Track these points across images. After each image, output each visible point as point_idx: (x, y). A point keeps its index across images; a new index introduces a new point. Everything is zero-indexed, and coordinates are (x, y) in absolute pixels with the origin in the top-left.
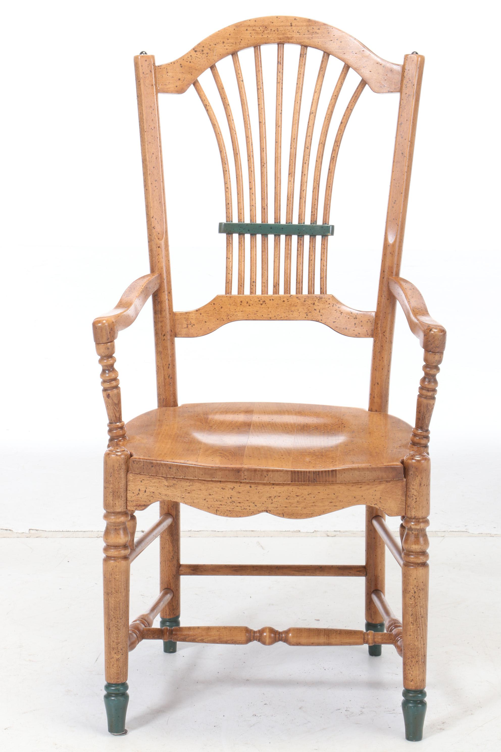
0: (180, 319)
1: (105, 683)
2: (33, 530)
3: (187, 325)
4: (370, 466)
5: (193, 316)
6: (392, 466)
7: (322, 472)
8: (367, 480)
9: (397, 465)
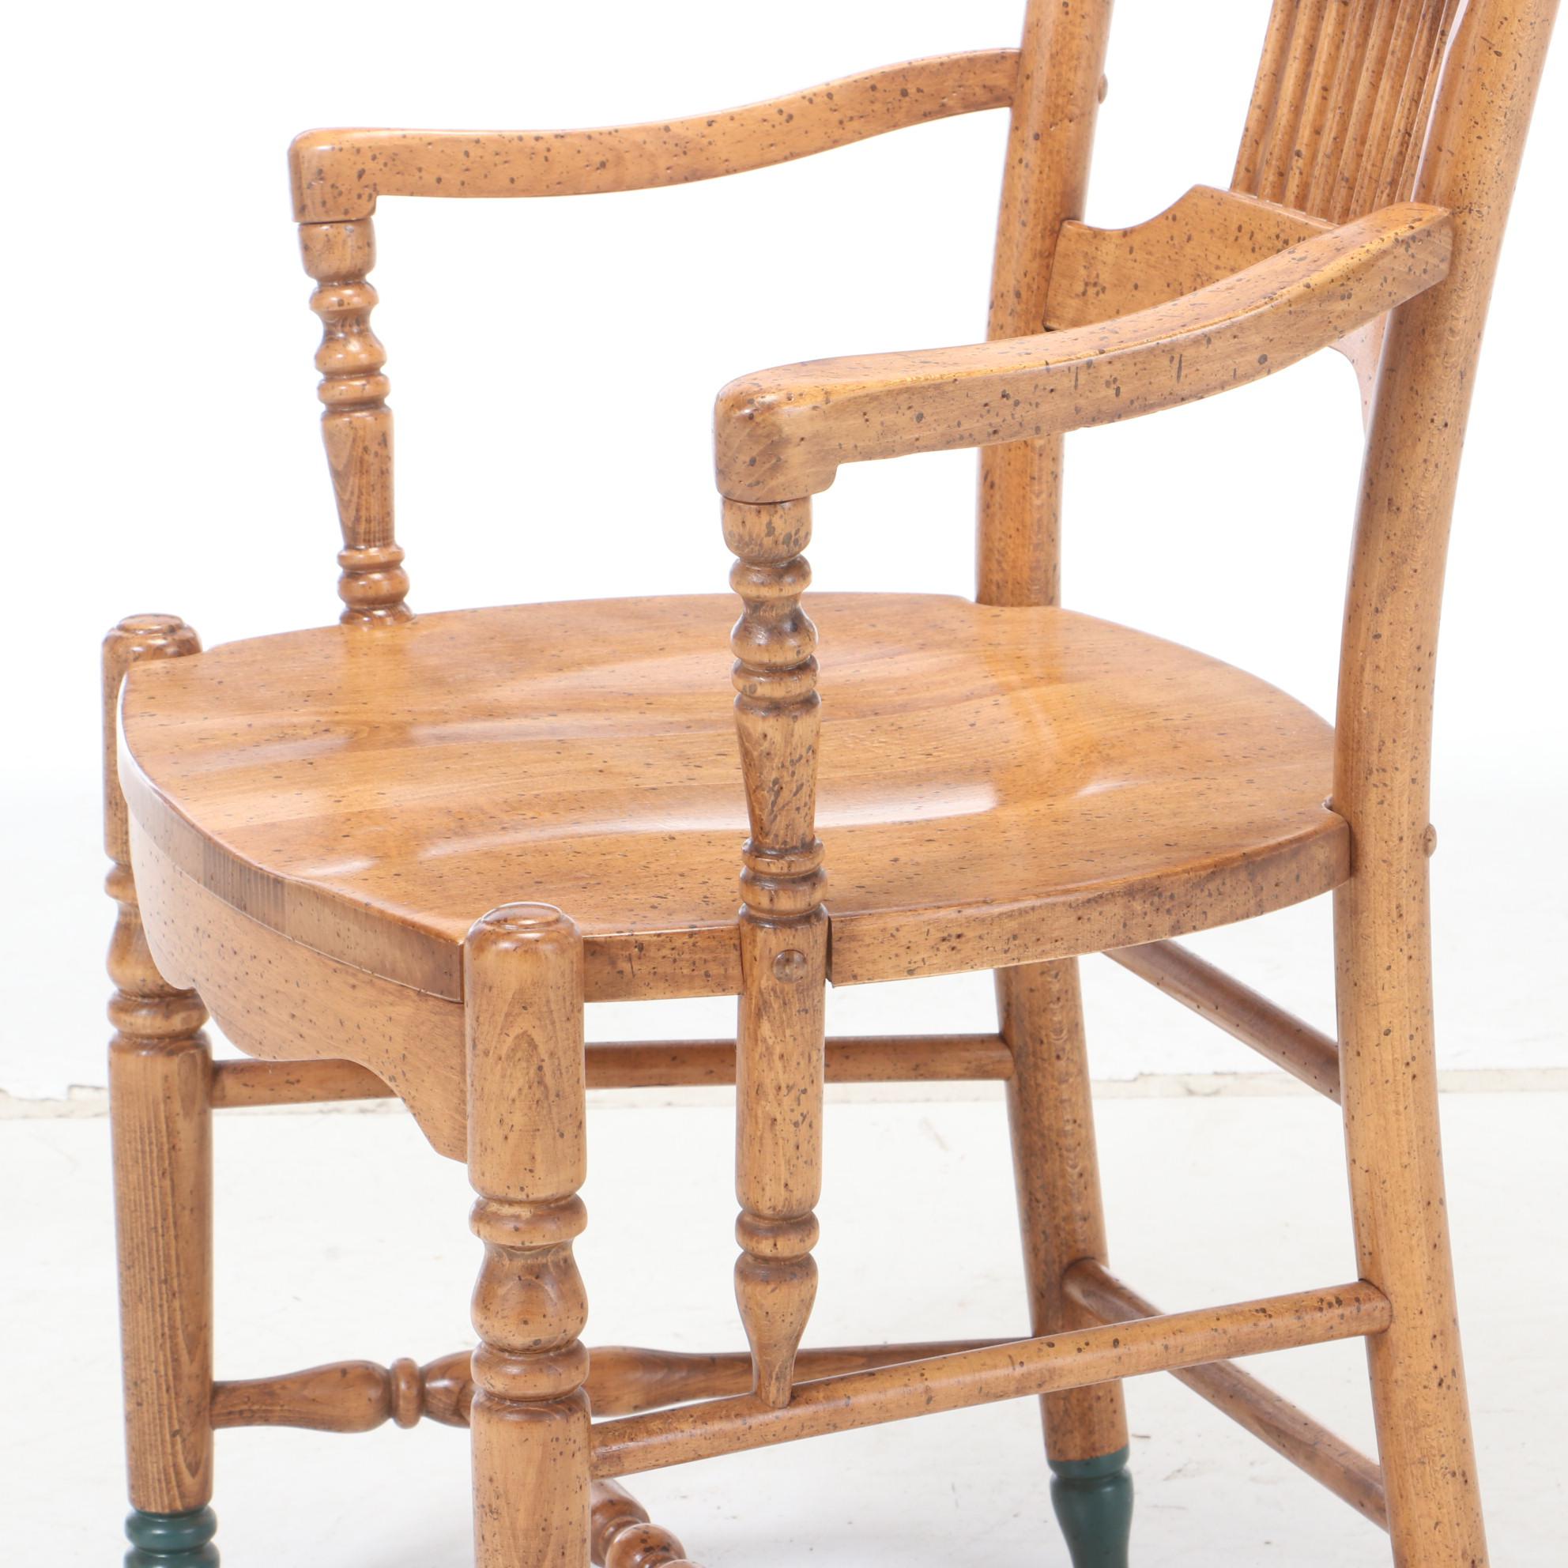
0: (1073, 253)
1: (127, 1510)
2: (81, 1087)
3: (1087, 284)
4: (366, 905)
5: (1108, 252)
6: (423, 932)
7: (256, 873)
8: (355, 961)
9: (439, 935)
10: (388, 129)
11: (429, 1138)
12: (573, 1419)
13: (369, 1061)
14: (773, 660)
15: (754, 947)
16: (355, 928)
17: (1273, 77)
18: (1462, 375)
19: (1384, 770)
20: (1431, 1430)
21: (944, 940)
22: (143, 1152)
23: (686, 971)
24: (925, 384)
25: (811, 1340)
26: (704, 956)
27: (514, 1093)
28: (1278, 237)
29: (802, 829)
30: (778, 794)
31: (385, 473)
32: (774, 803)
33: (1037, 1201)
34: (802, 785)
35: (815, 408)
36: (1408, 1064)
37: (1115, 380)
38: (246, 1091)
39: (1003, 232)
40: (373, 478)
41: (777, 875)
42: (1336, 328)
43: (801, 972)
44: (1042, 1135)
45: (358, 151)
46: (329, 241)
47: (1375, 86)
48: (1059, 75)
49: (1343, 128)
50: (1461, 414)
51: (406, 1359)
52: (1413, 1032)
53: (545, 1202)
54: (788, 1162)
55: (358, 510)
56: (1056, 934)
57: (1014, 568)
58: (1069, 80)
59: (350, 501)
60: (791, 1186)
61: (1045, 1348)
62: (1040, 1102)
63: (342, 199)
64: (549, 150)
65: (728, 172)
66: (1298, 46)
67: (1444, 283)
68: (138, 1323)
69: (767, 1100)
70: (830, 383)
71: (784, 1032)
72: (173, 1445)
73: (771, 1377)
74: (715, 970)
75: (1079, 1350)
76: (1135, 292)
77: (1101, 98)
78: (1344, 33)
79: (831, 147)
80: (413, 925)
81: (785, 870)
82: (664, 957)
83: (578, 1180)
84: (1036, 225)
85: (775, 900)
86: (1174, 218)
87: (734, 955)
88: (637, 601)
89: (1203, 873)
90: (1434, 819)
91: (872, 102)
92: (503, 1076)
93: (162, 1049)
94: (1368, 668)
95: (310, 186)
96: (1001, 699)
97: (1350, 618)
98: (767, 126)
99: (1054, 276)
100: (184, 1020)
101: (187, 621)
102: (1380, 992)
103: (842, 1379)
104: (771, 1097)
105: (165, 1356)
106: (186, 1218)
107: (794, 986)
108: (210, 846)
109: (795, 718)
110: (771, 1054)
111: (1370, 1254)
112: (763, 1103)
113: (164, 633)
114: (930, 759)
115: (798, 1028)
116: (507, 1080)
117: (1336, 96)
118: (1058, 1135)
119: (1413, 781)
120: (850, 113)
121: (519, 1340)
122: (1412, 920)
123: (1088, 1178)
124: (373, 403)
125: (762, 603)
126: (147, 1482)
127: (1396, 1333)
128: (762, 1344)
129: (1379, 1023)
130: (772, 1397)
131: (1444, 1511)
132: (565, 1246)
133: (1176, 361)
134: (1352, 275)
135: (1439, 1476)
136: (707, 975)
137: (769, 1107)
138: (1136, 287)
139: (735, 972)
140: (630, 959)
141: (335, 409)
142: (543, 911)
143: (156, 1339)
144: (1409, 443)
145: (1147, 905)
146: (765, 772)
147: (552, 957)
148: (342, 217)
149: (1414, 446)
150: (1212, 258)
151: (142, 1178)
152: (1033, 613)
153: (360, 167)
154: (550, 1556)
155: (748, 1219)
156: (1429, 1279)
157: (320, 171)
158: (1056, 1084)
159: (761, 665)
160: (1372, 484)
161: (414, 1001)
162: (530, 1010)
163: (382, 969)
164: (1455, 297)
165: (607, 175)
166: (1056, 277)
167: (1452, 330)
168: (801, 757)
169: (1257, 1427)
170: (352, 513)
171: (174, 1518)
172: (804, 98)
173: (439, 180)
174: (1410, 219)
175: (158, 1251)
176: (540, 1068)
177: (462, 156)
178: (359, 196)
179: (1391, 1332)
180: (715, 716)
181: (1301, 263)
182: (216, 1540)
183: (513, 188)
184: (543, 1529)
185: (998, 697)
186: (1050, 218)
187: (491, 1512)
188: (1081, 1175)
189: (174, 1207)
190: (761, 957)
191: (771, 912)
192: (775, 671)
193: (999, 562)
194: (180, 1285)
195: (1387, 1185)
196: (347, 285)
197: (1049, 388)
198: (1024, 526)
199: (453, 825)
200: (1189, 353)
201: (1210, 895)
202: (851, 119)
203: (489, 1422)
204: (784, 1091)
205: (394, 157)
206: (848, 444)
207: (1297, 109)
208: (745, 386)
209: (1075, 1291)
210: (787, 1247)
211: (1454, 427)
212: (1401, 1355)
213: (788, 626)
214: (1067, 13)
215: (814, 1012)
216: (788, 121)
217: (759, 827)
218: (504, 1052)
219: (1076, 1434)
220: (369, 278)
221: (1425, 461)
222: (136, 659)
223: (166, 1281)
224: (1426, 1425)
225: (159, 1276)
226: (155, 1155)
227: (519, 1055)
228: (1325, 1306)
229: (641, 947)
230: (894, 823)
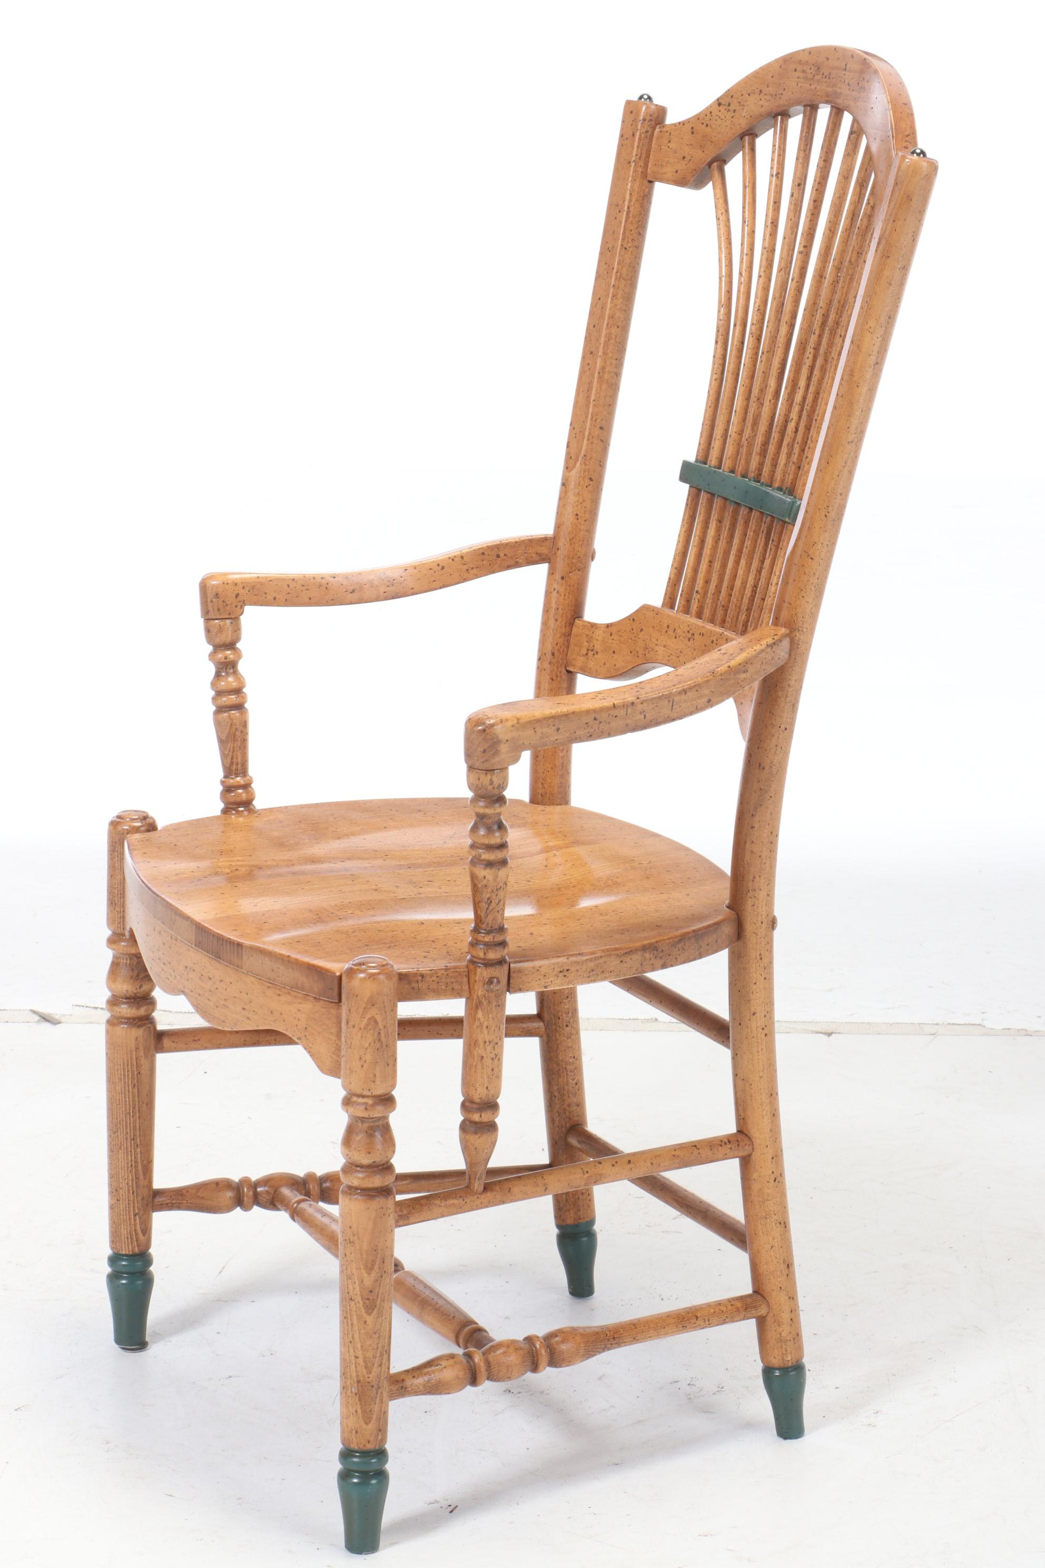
0: (581, 635)
1: (109, 1252)
3: (588, 650)
4: (288, 956)
5: (599, 635)
6: (319, 969)
7: (227, 941)
8: (281, 983)
9: (327, 970)
10: (250, 573)
11: (318, 1067)
12: (389, 1198)
13: (287, 1030)
14: (490, 843)
15: (476, 976)
16: (282, 968)
17: (682, 554)
18: (794, 706)
19: (755, 890)
20: (770, 1202)
21: (561, 972)
22: (124, 1075)
23: (443, 987)
24: (561, 714)
25: (493, 1163)
26: (452, 981)
27: (367, 1045)
28: (688, 632)
29: (499, 921)
30: (489, 905)
31: (244, 741)
32: (487, 909)
33: (555, 1096)
34: (500, 900)
35: (513, 726)
36: (763, 1029)
37: (644, 711)
38: (174, 1045)
39: (545, 623)
40: (239, 743)
41: (488, 942)
42: (741, 686)
43: (497, 988)
44: (558, 1064)
45: (236, 584)
46: (220, 628)
47: (737, 562)
48: (574, 548)
49: (721, 581)
50: (792, 724)
51: (246, 1177)
52: (766, 1014)
53: (380, 1096)
54: (488, 1077)
55: (232, 759)
56: (611, 969)
57: (550, 786)
58: (578, 551)
59: (228, 754)
60: (489, 1088)
61: (597, 1164)
62: (557, 1048)
63: (228, 608)
64: (328, 584)
65: (413, 594)
66: (694, 540)
67: (786, 664)
68: (119, 1160)
69: (479, 1048)
70: (519, 714)
71: (488, 1016)
72: (135, 1220)
73: (475, 1178)
74: (456, 986)
75: (613, 1165)
76: (614, 655)
77: (593, 559)
78: (719, 535)
79: (463, 582)
80: (314, 966)
81: (492, 940)
82: (433, 981)
83: (393, 1086)
84: (562, 621)
85: (487, 954)
86: (633, 620)
87: (465, 979)
88: (365, 802)
89: (676, 940)
90: (777, 912)
91: (482, 560)
92: (362, 1037)
93: (135, 1025)
94: (748, 842)
95: (212, 601)
96: (557, 853)
97: (739, 819)
98: (432, 572)
99: (570, 645)
100: (146, 1010)
101: (151, 814)
102: (751, 995)
103: (506, 1179)
104: (481, 1046)
105: (132, 1176)
106: (144, 1108)
107: (494, 994)
108: (200, 929)
109: (499, 869)
110: (482, 1026)
111: (743, 1119)
112: (477, 1049)
113: (141, 820)
114: (530, 883)
115: (495, 1014)
116: (364, 1039)
117: (717, 565)
118: (566, 1064)
119: (768, 895)
120: (472, 566)
121: (366, 1161)
122: (766, 960)
123: (579, 1085)
124: (240, 707)
125: (485, 816)
126: (121, 1239)
127: (756, 1156)
128: (470, 1163)
129: (750, 1009)
130: (476, 1188)
131: (775, 1241)
132: (386, 1118)
133: (671, 702)
134: (747, 662)
135: (774, 1224)
136: (453, 989)
137: (479, 1051)
138: (614, 652)
139: (466, 987)
140: (417, 982)
141: (220, 710)
142: (381, 960)
143: (128, 1168)
144: (769, 737)
145: (651, 955)
146: (484, 894)
147: (386, 981)
148: (227, 616)
149: (771, 739)
150: (654, 640)
151: (123, 1088)
152: (558, 809)
153: (237, 592)
154: (377, 1264)
155: (467, 1104)
156: (771, 1130)
157: (217, 594)
158: (566, 1039)
159: (483, 844)
160: (751, 756)
161: (312, 1002)
162: (376, 1006)
163: (295, 987)
164: (790, 670)
165: (355, 596)
166: (572, 646)
167: (789, 685)
168: (501, 887)
169: (675, 1204)
170: (229, 760)
171: (133, 1257)
172: (450, 558)
173: (275, 599)
174: (772, 635)
175: (130, 1124)
176: (379, 1033)
177: (286, 587)
178: (236, 606)
179: (753, 1157)
180: (420, 861)
181: (725, 656)
182: (152, 1268)
183: (310, 602)
184: (375, 1250)
185: (555, 852)
186: (569, 617)
187: (350, 1243)
188: (576, 1084)
189: (139, 1102)
190: (479, 980)
191: (484, 959)
192: (489, 848)
193: (542, 784)
194: (140, 1141)
195: (753, 1086)
196: (228, 649)
197: (615, 715)
198: (555, 766)
199: (315, 917)
200: (677, 698)
201: (679, 950)
202: (472, 568)
203: (350, 1200)
204: (488, 1043)
205: (253, 587)
206: (527, 743)
207: (696, 570)
208: (480, 716)
209: (573, 1141)
210: (485, 1117)
211: (789, 730)
212: (757, 1167)
213: (495, 827)
214: (578, 519)
215: (501, 1006)
216: (442, 570)
217: (478, 919)
218: (362, 1025)
219: (571, 1211)
220: (238, 645)
221: (776, 746)
222: (128, 833)
223: (134, 1139)
224: (768, 1200)
225: (130, 1136)
226: (130, 1076)
227: (370, 1027)
228: (723, 1144)
229: (422, 976)
230: (525, 916)
